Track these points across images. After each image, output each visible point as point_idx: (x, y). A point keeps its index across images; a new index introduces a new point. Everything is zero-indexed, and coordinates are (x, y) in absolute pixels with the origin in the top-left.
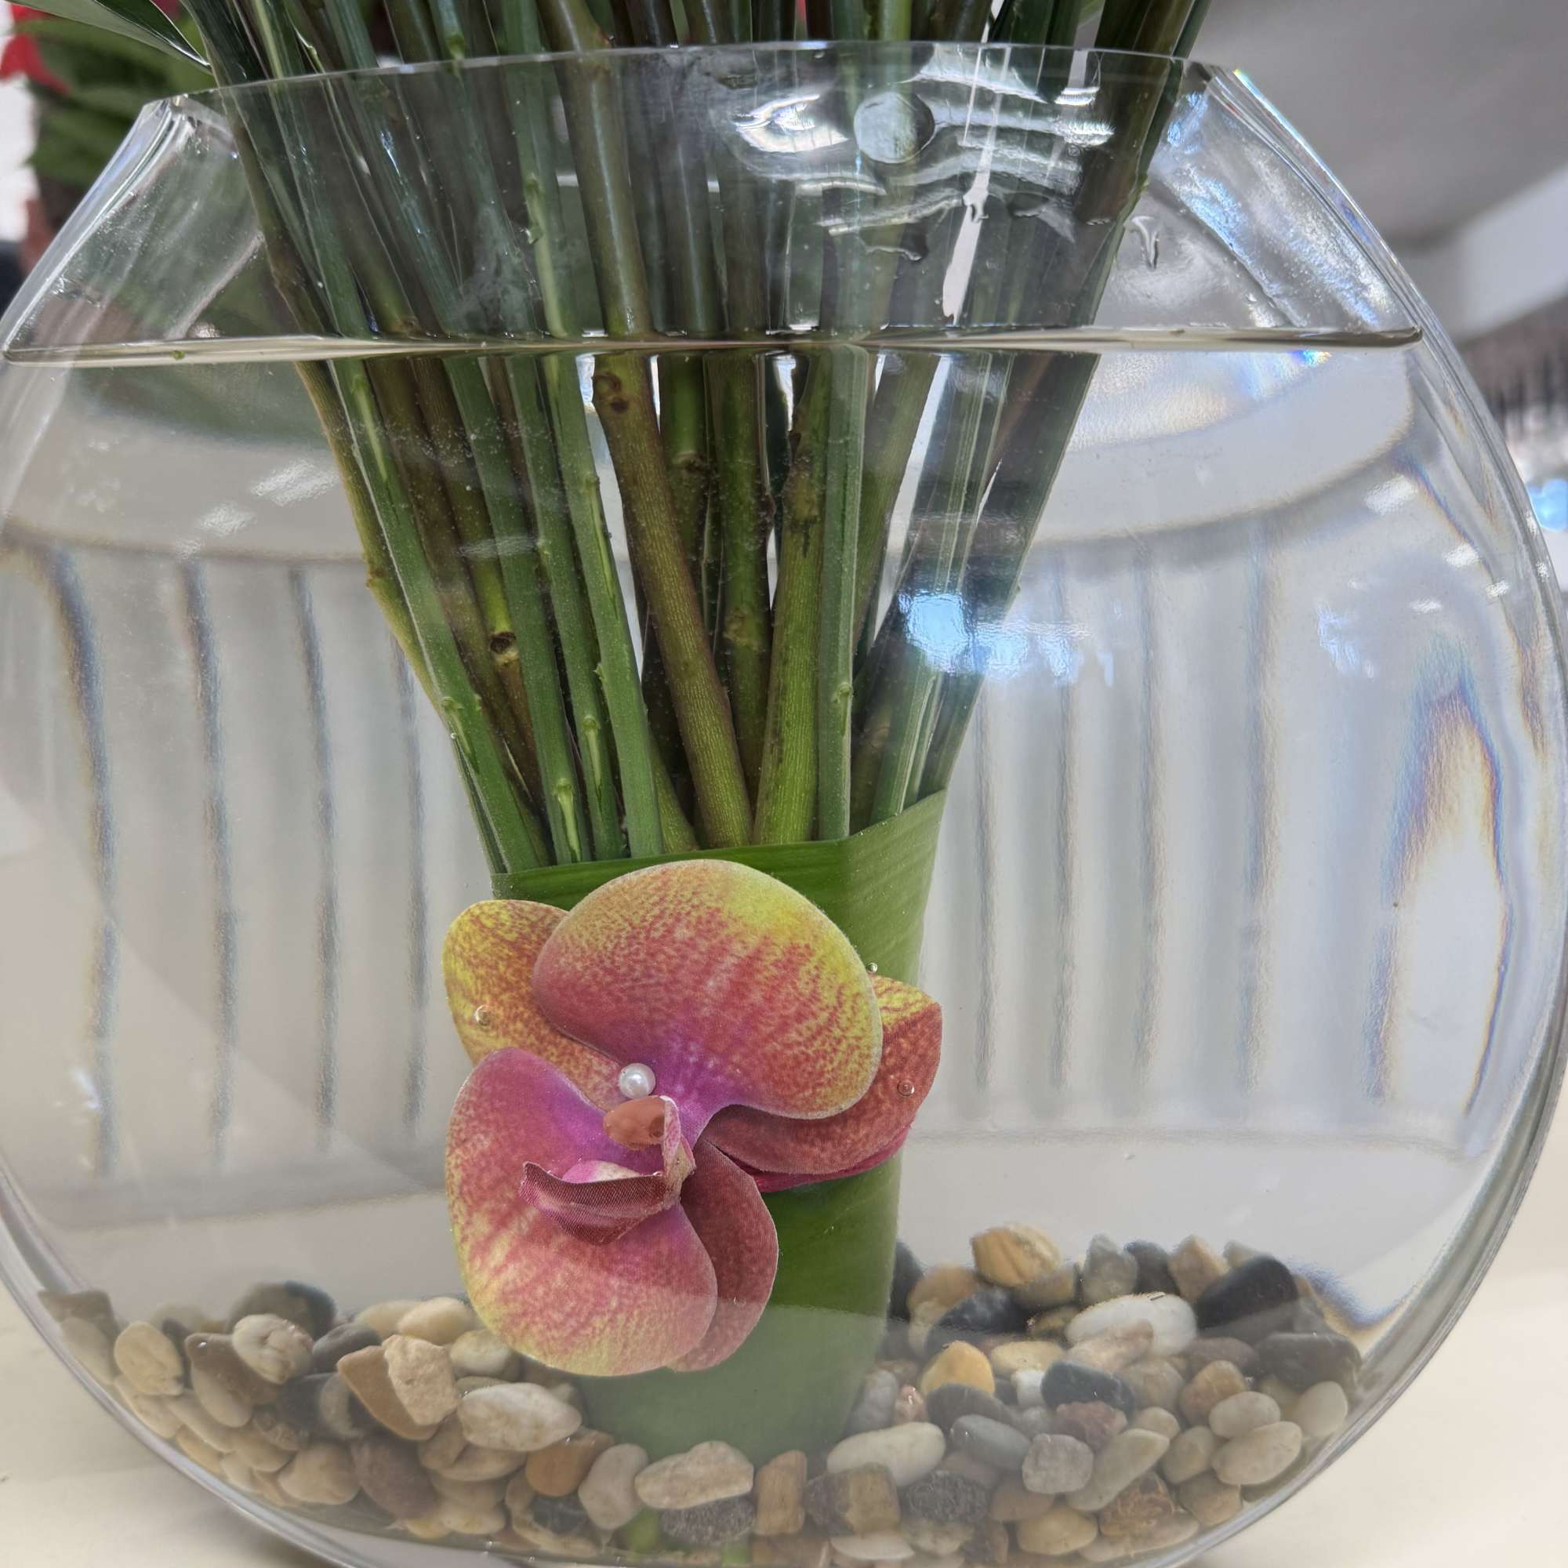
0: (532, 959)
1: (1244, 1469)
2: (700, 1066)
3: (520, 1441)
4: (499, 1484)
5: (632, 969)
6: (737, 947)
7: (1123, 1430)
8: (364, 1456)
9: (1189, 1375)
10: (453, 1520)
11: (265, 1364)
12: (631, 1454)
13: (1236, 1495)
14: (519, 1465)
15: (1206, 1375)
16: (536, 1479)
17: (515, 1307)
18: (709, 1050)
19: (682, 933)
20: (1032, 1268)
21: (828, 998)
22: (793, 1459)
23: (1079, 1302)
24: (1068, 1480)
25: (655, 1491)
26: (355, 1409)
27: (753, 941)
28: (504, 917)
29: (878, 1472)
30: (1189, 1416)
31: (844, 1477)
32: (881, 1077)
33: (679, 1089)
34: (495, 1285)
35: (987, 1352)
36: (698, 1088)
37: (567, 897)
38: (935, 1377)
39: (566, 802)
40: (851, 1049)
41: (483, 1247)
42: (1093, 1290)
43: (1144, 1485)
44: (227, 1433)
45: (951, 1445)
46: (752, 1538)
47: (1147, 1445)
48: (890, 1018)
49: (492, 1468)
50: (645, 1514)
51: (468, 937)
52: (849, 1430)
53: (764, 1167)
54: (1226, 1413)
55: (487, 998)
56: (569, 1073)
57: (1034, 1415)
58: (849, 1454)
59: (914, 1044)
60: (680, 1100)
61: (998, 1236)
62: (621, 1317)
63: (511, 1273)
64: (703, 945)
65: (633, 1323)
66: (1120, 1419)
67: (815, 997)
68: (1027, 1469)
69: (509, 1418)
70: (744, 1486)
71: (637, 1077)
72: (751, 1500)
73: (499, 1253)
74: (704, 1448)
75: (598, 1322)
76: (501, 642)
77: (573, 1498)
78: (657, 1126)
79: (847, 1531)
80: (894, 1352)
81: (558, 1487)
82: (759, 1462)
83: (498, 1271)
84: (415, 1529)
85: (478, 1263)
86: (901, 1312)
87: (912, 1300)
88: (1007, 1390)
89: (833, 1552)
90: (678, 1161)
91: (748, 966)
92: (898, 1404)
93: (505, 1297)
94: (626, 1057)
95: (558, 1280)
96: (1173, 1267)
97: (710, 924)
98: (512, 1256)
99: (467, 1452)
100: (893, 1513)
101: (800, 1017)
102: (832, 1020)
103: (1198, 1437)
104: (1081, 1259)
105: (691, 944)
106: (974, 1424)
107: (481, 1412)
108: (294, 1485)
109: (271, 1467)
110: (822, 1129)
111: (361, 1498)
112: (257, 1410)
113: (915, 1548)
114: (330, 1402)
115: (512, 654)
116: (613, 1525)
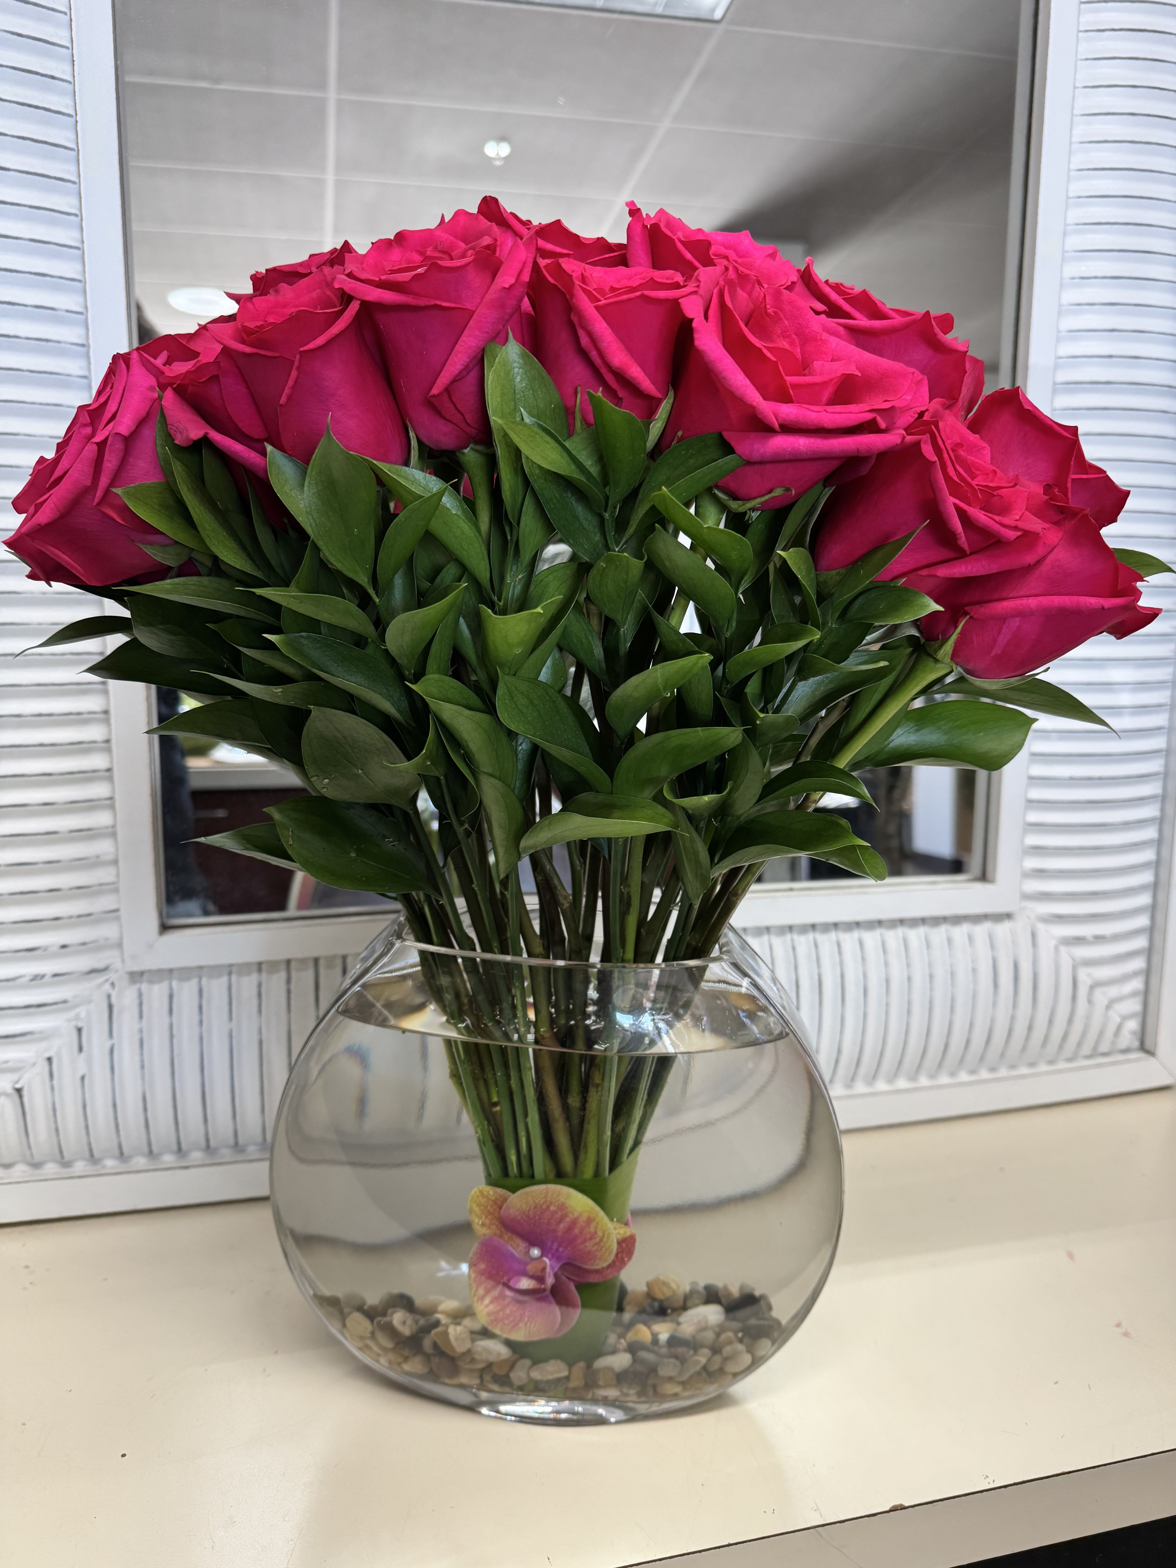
0: (501, 1208)
1: (731, 1368)
2: (557, 1250)
3: (492, 1358)
4: (482, 1371)
5: (535, 1217)
6: (571, 1215)
7: (692, 1356)
8: (436, 1360)
9: (718, 1335)
10: (464, 1380)
11: (406, 1331)
12: (527, 1362)
13: (730, 1377)
14: (490, 1365)
15: (723, 1337)
16: (496, 1370)
17: (493, 1318)
18: (560, 1246)
19: (552, 1208)
20: (668, 1293)
21: (600, 1234)
22: (582, 1364)
23: (685, 1308)
24: (673, 1373)
25: (536, 1375)
26: (435, 1345)
27: (576, 1214)
28: (491, 1192)
29: (610, 1369)
30: (716, 1350)
31: (598, 1371)
32: (617, 1255)
33: (550, 1256)
34: (486, 1310)
35: (649, 1327)
36: (556, 1257)
37: (514, 1190)
38: (630, 1336)
39: (514, 1158)
40: (606, 1250)
41: (482, 1298)
42: (689, 1303)
43: (698, 1374)
44: (385, 1350)
45: (635, 1360)
46: (567, 1389)
47: (698, 1362)
48: (620, 1237)
49: (481, 1366)
50: (531, 1380)
51: (478, 1196)
52: (600, 1354)
53: (576, 1279)
54: (727, 1350)
55: (484, 1217)
56: (512, 1246)
57: (664, 1351)
58: (602, 1363)
59: (627, 1245)
60: (550, 1260)
61: (657, 1281)
62: (528, 1324)
63: (491, 1307)
64: (560, 1213)
65: (533, 1325)
66: (691, 1352)
67: (595, 1233)
68: (659, 1369)
69: (489, 1352)
70: (566, 1373)
71: (536, 1252)
72: (568, 1378)
73: (487, 1301)
74: (552, 1362)
75: (521, 1325)
76: (495, 1104)
77: (507, 1376)
78: (544, 1269)
79: (599, 1387)
80: (618, 1323)
81: (503, 1372)
82: (570, 1365)
83: (487, 1306)
84: (448, 1381)
85: (480, 1303)
86: (620, 1309)
87: (625, 1303)
88: (655, 1341)
89: (594, 1393)
90: (550, 1281)
91: (574, 1222)
92: (618, 1346)
93: (489, 1314)
94: (533, 1244)
95: (508, 1311)
96: (720, 1294)
97: (562, 1207)
98: (491, 1302)
99: (473, 1361)
100: (614, 1382)
101: (591, 1239)
102: (601, 1240)
103: (717, 1359)
104: (687, 1288)
105: (555, 1212)
106: (643, 1354)
107: (479, 1349)
108: (407, 1367)
109: (400, 1360)
110: (597, 1271)
111: (431, 1371)
112: (397, 1344)
113: (621, 1392)
114: (427, 1343)
115: (498, 1108)
116: (520, 1384)
